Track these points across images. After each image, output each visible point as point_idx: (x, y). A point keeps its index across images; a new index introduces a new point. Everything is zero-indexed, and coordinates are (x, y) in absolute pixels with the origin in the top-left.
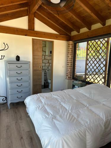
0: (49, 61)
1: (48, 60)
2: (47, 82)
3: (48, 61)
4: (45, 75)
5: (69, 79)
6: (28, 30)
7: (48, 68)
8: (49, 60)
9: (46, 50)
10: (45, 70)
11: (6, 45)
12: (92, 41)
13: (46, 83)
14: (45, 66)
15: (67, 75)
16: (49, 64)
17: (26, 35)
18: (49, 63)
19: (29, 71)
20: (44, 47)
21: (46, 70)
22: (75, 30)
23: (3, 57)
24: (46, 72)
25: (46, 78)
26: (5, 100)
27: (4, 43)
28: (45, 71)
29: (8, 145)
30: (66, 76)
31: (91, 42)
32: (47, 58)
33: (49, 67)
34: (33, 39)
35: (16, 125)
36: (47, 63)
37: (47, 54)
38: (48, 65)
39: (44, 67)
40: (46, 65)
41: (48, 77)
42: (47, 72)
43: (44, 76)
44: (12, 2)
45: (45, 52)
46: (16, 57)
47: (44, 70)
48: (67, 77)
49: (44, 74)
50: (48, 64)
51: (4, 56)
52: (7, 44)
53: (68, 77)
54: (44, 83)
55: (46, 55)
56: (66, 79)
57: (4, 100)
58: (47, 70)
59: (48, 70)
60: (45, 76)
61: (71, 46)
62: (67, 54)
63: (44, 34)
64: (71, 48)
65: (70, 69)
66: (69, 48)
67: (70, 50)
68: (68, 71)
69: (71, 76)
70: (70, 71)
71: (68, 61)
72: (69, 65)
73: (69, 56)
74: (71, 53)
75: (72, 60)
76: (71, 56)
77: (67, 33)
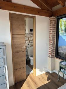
3: (28, 38)
4: (26, 51)
7: (28, 45)
8: (29, 37)
15: (49, 53)
18: (29, 40)
21: (27, 47)
25: (27, 54)
32: (27, 36)
37: (27, 32)
40: (26, 42)
42: (28, 48)
48: (50, 55)
50: (28, 41)
53: (52, 56)
56: (49, 57)
59: (29, 47)
61: (53, 22)
62: (49, 35)
63: (24, 8)
64: (53, 24)
65: (53, 47)
66: (52, 24)
67: (53, 26)
68: (51, 49)
69: (54, 54)
70: (52, 49)
71: (50, 38)
72: (52, 42)
73: (51, 33)
74: (54, 29)
75: (54, 37)
76: (54, 33)
77: (48, 8)
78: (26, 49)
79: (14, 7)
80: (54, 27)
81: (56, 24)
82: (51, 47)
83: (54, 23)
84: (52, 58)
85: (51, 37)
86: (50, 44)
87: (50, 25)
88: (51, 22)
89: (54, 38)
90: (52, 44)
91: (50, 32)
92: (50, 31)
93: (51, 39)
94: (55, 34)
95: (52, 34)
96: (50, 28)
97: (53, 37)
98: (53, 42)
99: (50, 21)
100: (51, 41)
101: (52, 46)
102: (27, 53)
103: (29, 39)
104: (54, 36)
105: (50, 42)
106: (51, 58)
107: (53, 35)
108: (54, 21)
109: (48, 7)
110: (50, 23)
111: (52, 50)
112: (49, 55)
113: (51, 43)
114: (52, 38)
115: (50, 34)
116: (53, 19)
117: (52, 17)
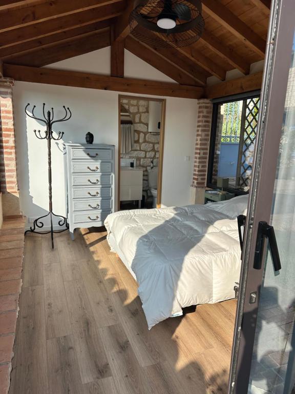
0: (154, 146)
1: (152, 143)
2: (149, 194)
3: (151, 145)
4: (145, 178)
5: (199, 187)
6: (112, 76)
7: (152, 162)
8: (154, 144)
9: (148, 120)
10: (146, 167)
11: (68, 110)
12: (254, 99)
13: (146, 198)
14: (145, 157)
15: (194, 179)
16: (154, 153)
17: (106, 89)
18: (156, 152)
19: (112, 164)
20: (145, 112)
21: (148, 168)
22: (213, 73)
23: (61, 134)
24: (146, 171)
25: (148, 186)
26: (64, 224)
27: (64, 107)
28: (145, 169)
29: (78, 290)
30: (192, 180)
31: (252, 100)
32: (150, 140)
33: (155, 160)
34: (120, 97)
35: (88, 264)
36: (150, 151)
37: (150, 131)
38: (152, 156)
39: (142, 160)
40: (147, 156)
41: (152, 184)
42: (149, 171)
43: (144, 180)
44: (80, 21)
45: (147, 124)
46: (87, 134)
47: (143, 167)
48: (196, 182)
49: (144, 175)
50: (152, 154)
51: (63, 133)
52: (68, 108)
53: (197, 183)
54: (143, 197)
55: (148, 132)
56: (192, 186)
57: (61, 223)
58: (149, 166)
59: (152, 168)
60: (146, 182)
61: (205, 110)
62: (197, 128)
63: (145, 85)
64: (205, 114)
65: (201, 165)
66: (201, 114)
67: (204, 119)
68: (197, 169)
69: (203, 179)
70: (200, 168)
71: (197, 144)
72: (199, 154)
73: (200, 133)
74: (205, 126)
75: (206, 142)
76: (206, 133)
77: (197, 80)
78: (146, 174)
79: (128, 85)
80: (207, 122)
81: (211, 115)
82: (197, 164)
83: (208, 112)
84: (199, 189)
85: (199, 142)
86: (196, 158)
87: (199, 117)
88: (200, 110)
89: (205, 144)
90: (199, 158)
91: (198, 131)
92: (198, 128)
93: (199, 146)
94: (207, 135)
95: (201, 136)
96: (199, 122)
97: (203, 142)
98: (200, 167)
99: (200, 107)
100: (198, 151)
101: (200, 162)
102: (148, 183)
103: (156, 148)
104: (206, 140)
105: (196, 153)
106: (196, 187)
107: (203, 137)
108: (207, 107)
109: (195, 78)
110: (199, 112)
111: (199, 171)
112: (193, 182)
113: (198, 156)
114: (201, 144)
115: (198, 135)
116: (204, 104)
117: (202, 101)
